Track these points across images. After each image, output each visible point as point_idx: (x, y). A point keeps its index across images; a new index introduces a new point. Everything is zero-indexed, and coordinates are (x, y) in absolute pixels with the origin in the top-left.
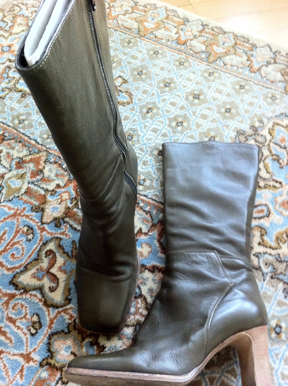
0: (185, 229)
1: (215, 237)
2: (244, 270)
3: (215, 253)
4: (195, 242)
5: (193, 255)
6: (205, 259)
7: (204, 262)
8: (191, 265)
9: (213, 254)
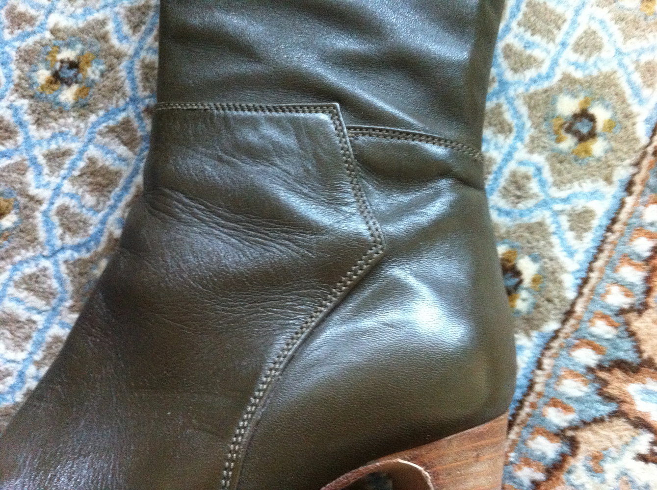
0: (228, 12)
1: (345, 43)
2: (444, 183)
3: (334, 115)
4: (259, 67)
5: (243, 121)
6: (288, 141)
7: (280, 151)
8: (228, 163)
9: (324, 117)
